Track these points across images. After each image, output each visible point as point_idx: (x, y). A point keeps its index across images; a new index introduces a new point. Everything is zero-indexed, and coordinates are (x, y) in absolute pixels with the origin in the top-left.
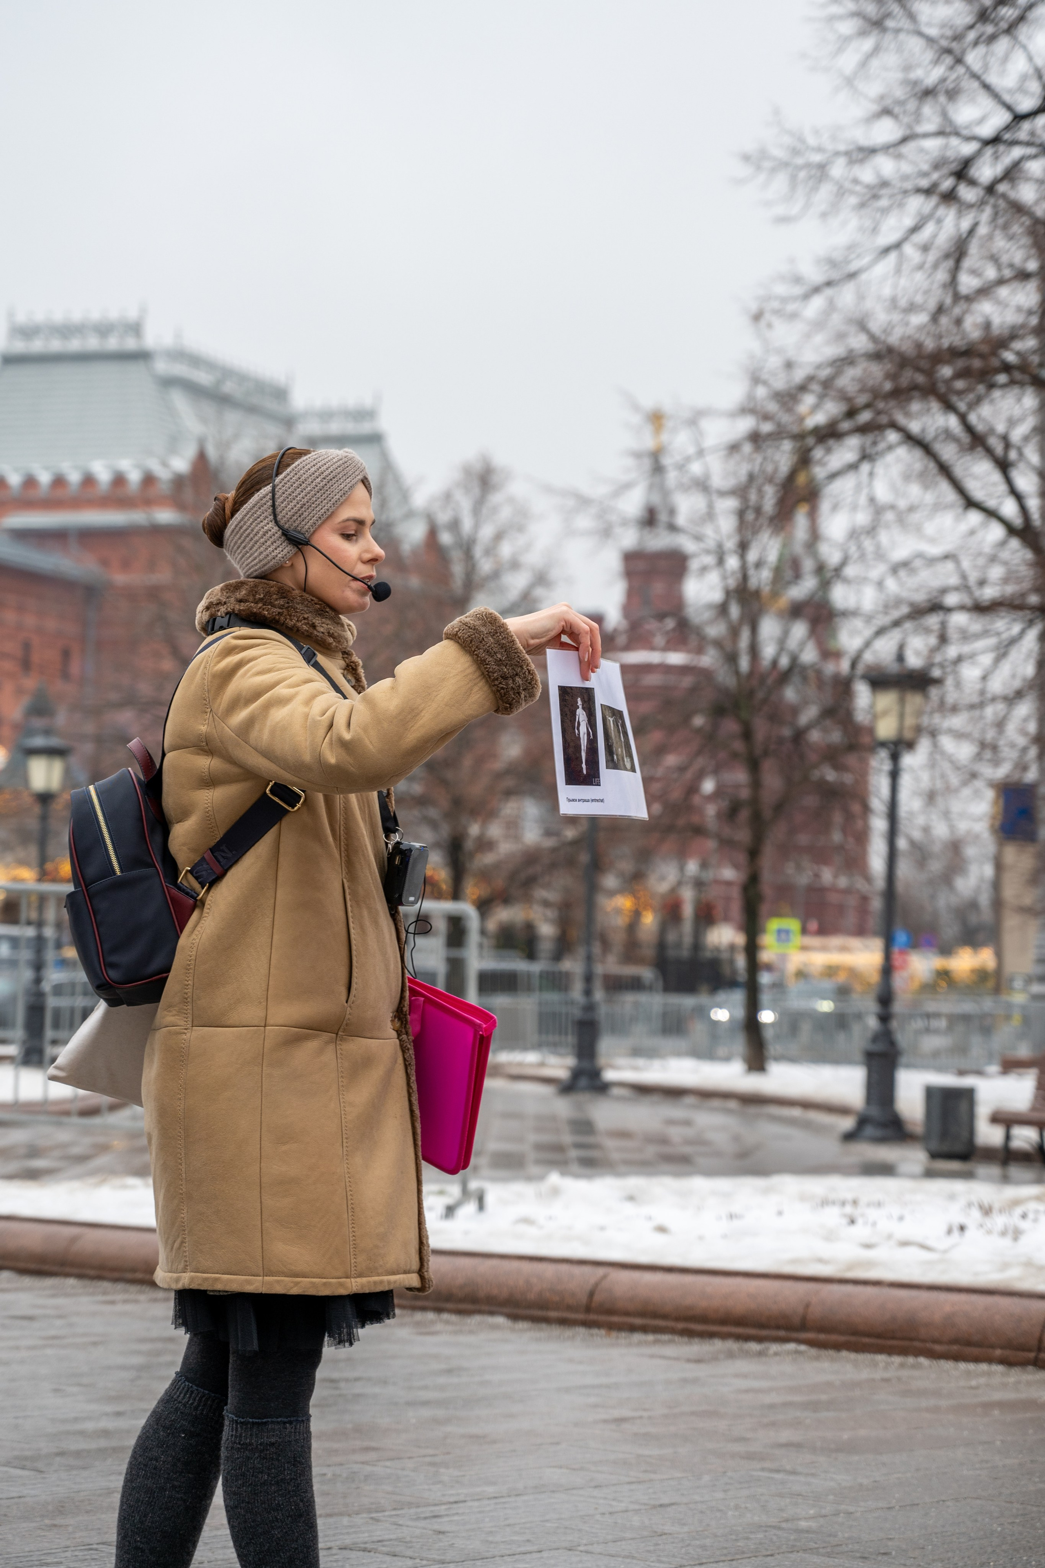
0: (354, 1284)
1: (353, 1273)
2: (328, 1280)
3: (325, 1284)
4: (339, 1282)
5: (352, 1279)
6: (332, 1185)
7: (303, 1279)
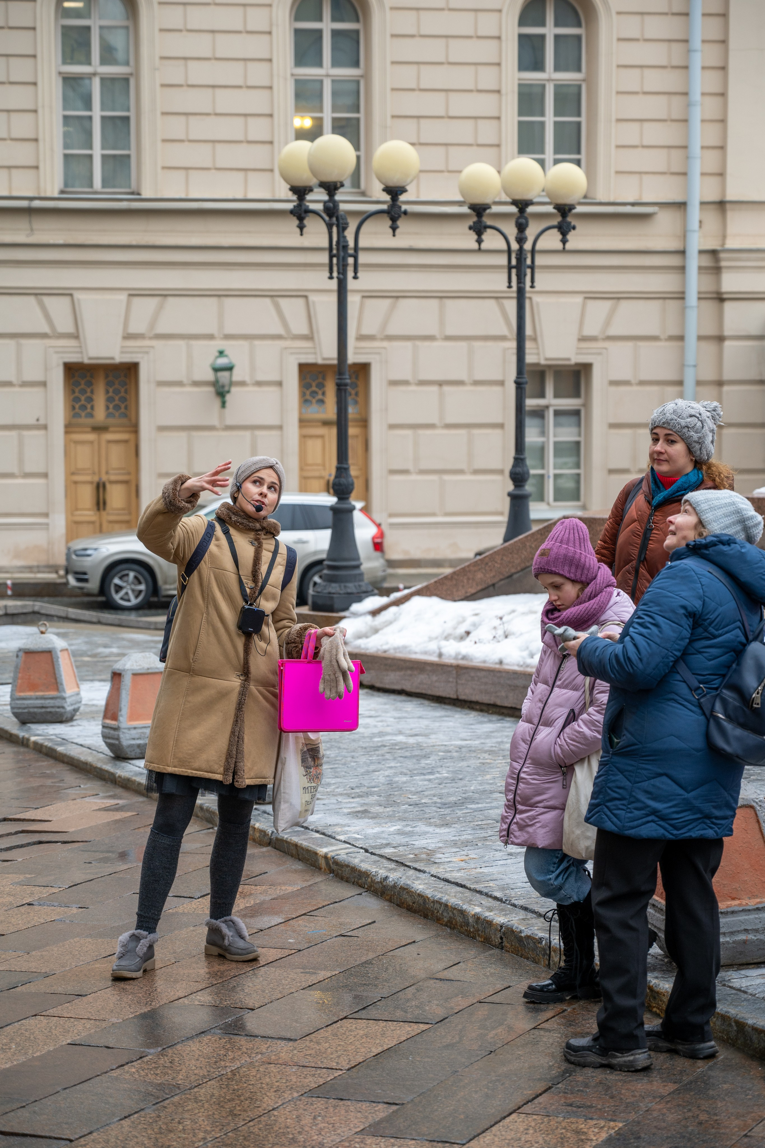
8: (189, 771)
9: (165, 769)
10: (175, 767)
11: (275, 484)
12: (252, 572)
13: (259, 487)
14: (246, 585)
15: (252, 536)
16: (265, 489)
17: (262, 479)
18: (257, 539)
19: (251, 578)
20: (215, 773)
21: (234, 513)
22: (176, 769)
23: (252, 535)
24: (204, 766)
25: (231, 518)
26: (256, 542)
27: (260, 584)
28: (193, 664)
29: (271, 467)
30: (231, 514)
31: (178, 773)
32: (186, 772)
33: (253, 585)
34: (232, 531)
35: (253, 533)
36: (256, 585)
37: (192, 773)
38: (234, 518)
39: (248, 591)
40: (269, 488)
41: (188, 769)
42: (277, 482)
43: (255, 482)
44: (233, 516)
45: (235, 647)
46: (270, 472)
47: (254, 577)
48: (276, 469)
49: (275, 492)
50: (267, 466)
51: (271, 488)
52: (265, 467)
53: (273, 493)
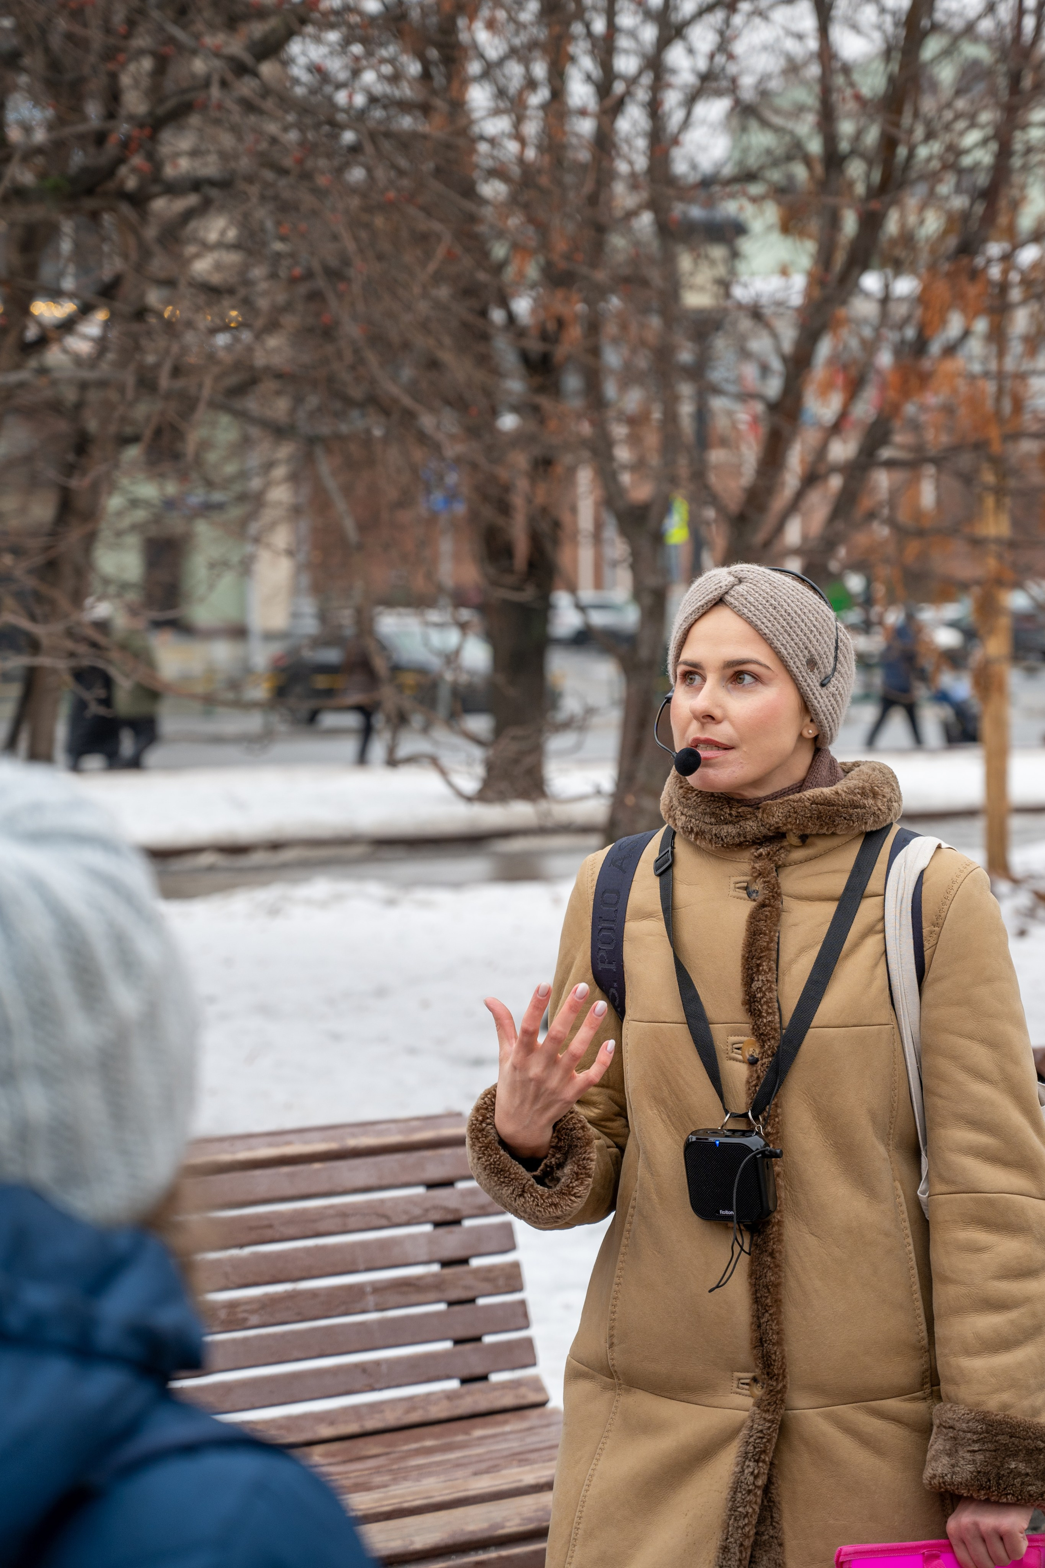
12: (745, 1003)
15: (747, 867)
18: (757, 875)
19: (747, 1027)
23: (745, 861)
26: (758, 886)
29: (720, 602)
33: (757, 1050)
35: (747, 854)
40: (737, 678)
48: (737, 604)
49: (760, 687)
50: (705, 606)
51: (742, 676)
52: (702, 611)
53: (749, 692)
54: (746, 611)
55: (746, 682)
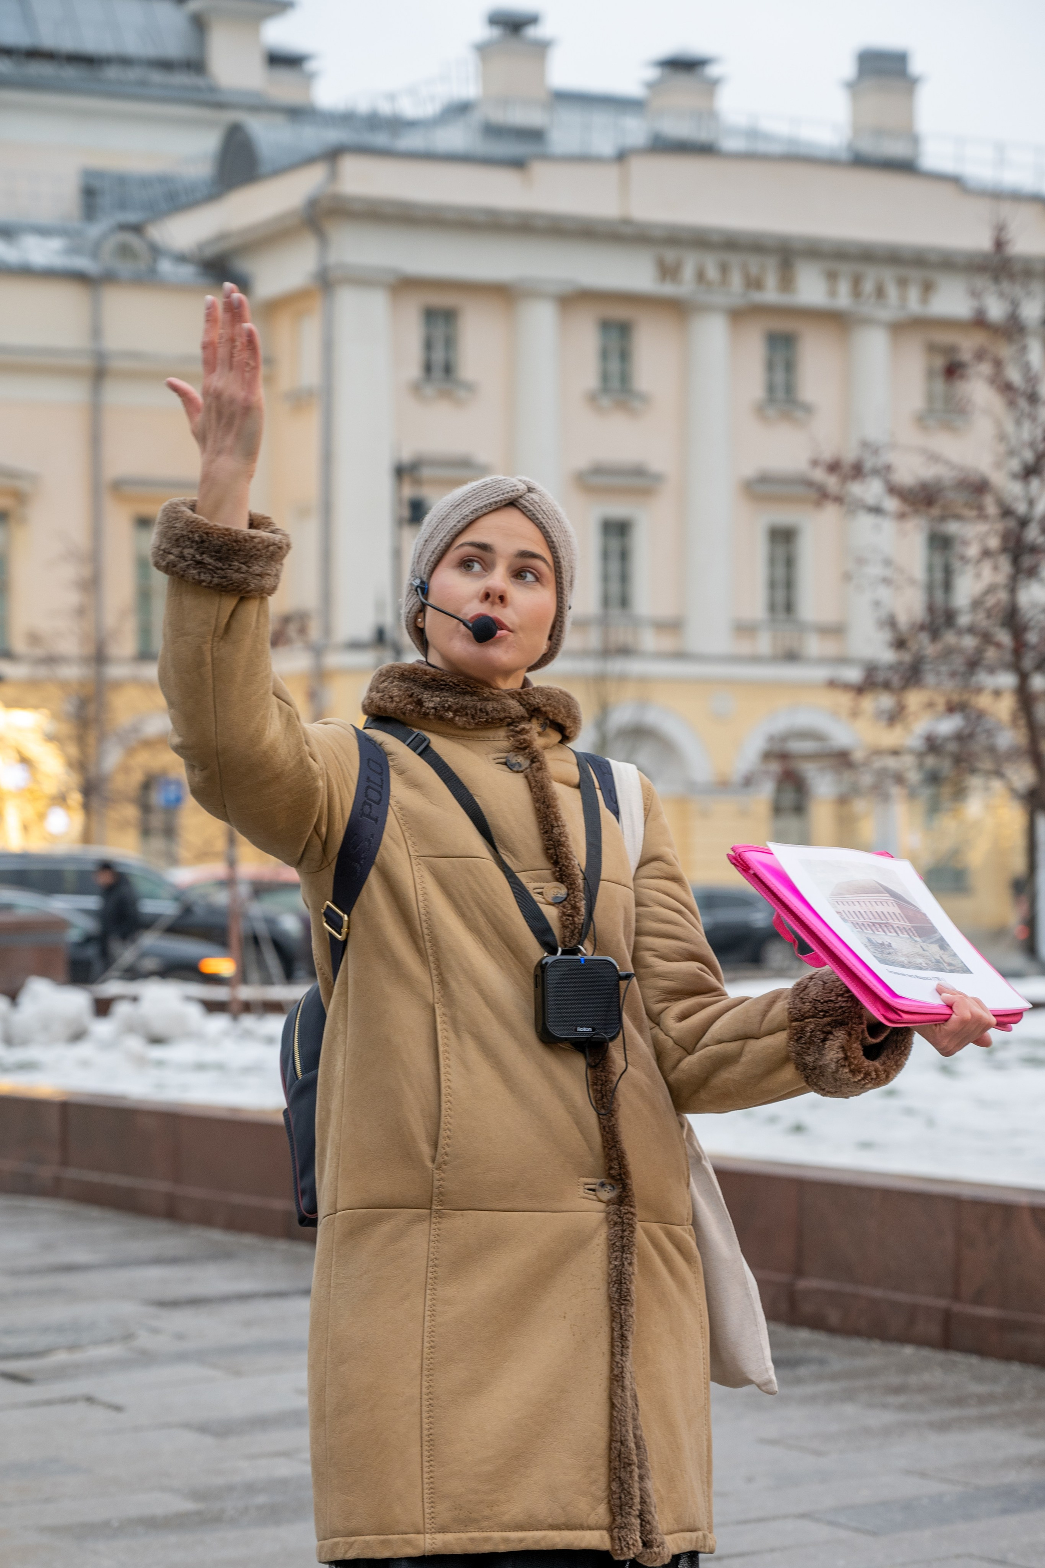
0: (428, 1541)
1: (428, 1526)
2: (386, 1536)
3: (383, 1542)
4: (403, 1539)
5: (427, 1536)
6: (395, 1409)
7: (357, 1537)
8: (497, 1535)
9: (408, 1543)
10: (443, 1530)
11: (533, 556)
12: (546, 849)
13: (478, 576)
14: (537, 898)
15: (505, 744)
16: (498, 579)
17: (484, 547)
18: (523, 747)
19: (547, 873)
20: (581, 1527)
21: (426, 686)
22: (450, 1537)
23: (501, 739)
24: (544, 1509)
25: (420, 703)
26: (520, 759)
27: (580, 882)
28: (437, 1174)
29: (512, 503)
30: (417, 690)
31: (458, 1550)
32: (487, 1540)
33: (562, 891)
34: (439, 744)
35: (502, 733)
36: (572, 888)
37: (506, 1540)
38: (431, 701)
39: (551, 913)
40: (518, 574)
41: (491, 1529)
42: (540, 549)
43: (465, 564)
44: (426, 696)
45: (562, 1094)
46: (512, 519)
47: (556, 863)
48: (532, 508)
49: (538, 586)
50: (499, 503)
51: (523, 574)
52: (494, 507)
53: (531, 588)
54: (540, 516)
55: (527, 579)
